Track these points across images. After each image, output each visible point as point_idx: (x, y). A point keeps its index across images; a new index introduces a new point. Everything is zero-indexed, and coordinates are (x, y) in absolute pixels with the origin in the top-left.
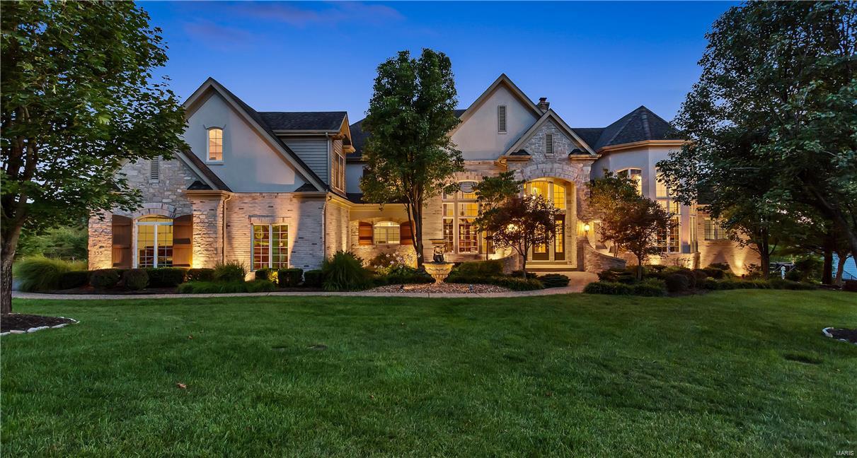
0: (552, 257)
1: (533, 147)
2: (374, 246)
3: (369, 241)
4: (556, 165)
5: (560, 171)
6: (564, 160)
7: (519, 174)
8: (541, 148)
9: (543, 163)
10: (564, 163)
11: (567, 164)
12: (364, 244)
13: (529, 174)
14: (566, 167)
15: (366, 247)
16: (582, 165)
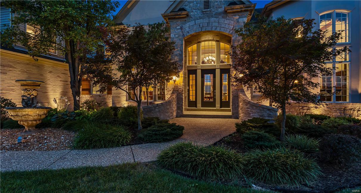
0: (218, 105)
1: (191, 4)
2: (91, 96)
3: (87, 92)
4: (212, 19)
5: (216, 24)
6: (220, 14)
7: (179, 30)
8: (198, 5)
9: (200, 18)
10: (220, 17)
11: (223, 17)
12: (85, 94)
13: (187, 29)
14: (222, 20)
15: (86, 96)
16: (237, 17)
